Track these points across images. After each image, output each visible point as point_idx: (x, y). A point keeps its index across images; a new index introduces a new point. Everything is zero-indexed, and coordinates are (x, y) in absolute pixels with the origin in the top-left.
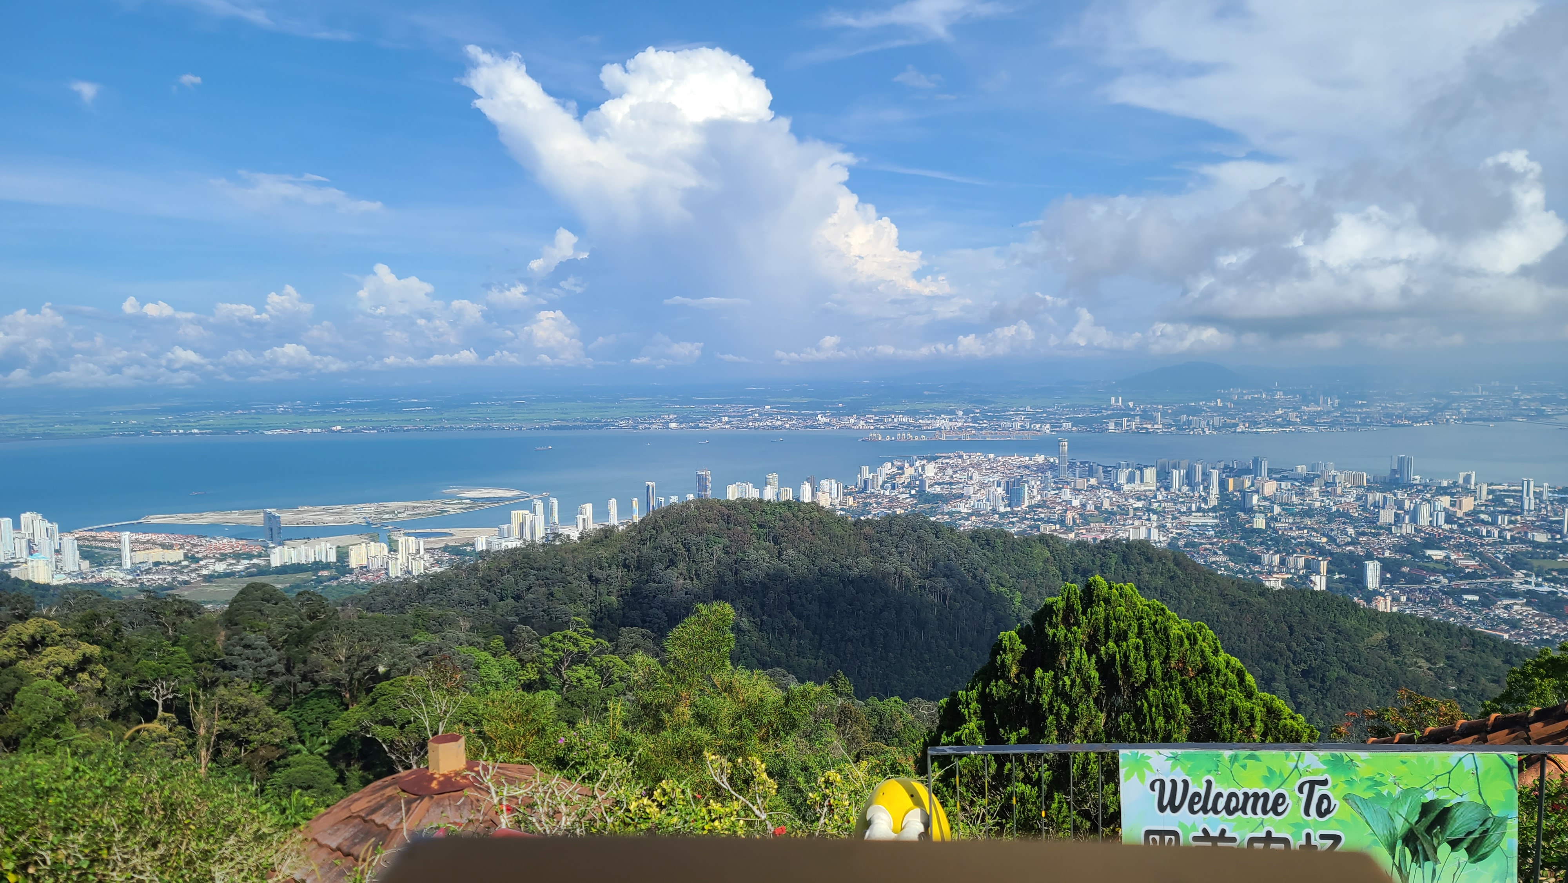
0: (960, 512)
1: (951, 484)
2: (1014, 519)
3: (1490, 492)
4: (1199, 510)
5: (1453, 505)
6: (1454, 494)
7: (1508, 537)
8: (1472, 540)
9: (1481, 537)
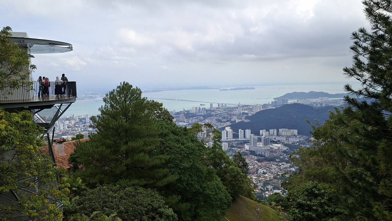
3: (79, 119)
5: (69, 123)
6: (70, 120)
7: (83, 130)
8: (74, 132)
9: (76, 131)
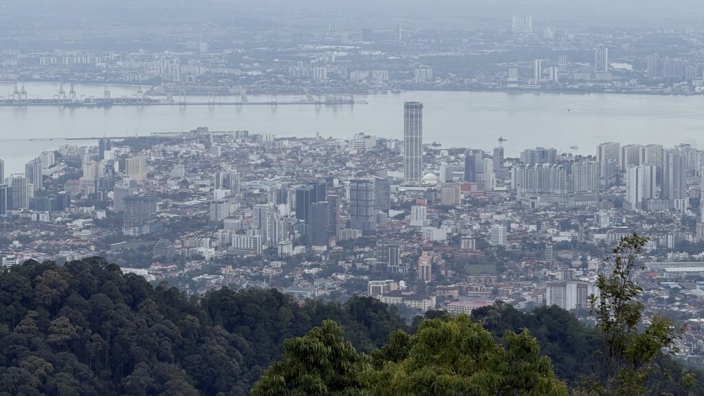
0: (199, 257)
1: (182, 196)
2: (314, 271)
4: (681, 246)
